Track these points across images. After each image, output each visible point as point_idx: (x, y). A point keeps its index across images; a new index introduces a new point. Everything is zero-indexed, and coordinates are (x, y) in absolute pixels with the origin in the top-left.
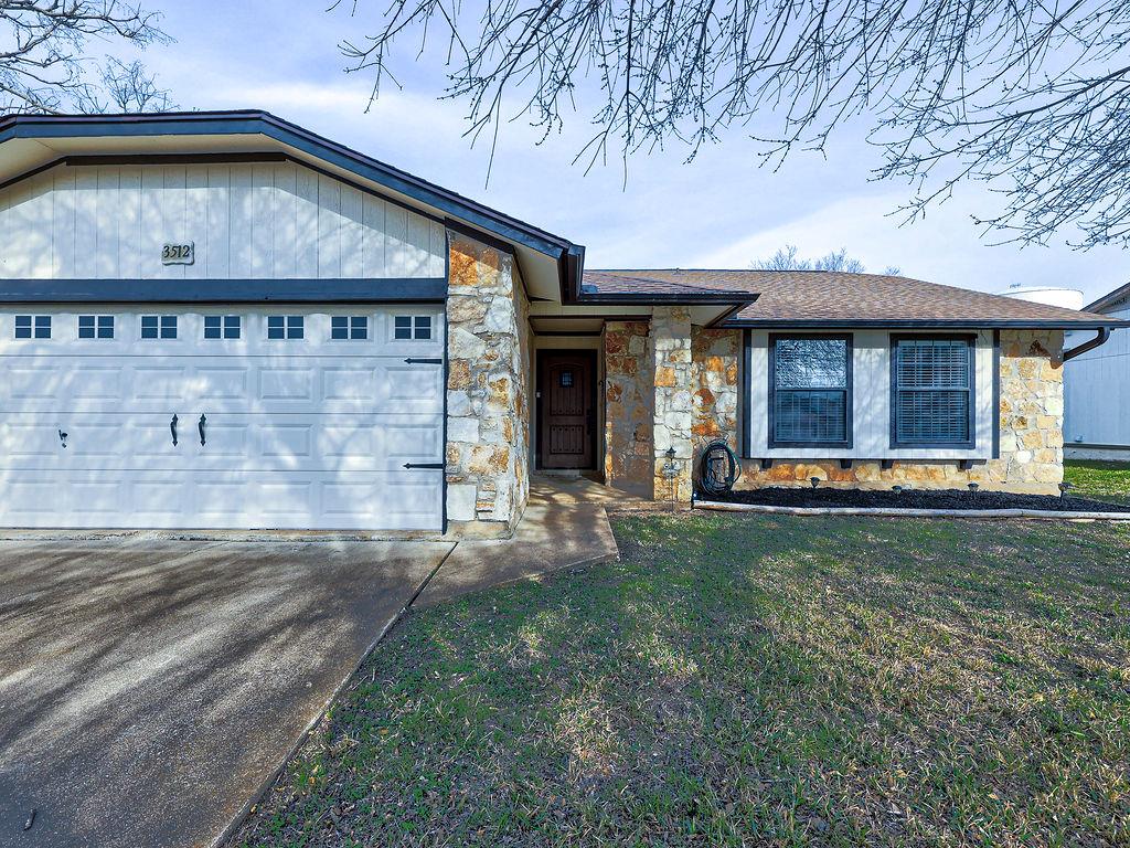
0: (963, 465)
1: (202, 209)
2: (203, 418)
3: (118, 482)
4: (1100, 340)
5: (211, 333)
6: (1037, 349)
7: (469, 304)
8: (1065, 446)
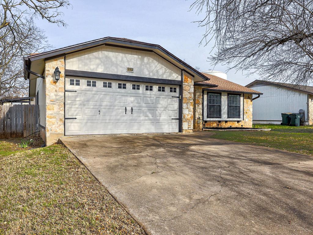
0: (238, 122)
1: (135, 59)
2: (132, 108)
3: (113, 123)
4: (259, 97)
5: (134, 88)
6: (249, 98)
7: (187, 86)
8: (253, 120)
